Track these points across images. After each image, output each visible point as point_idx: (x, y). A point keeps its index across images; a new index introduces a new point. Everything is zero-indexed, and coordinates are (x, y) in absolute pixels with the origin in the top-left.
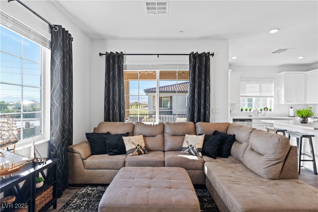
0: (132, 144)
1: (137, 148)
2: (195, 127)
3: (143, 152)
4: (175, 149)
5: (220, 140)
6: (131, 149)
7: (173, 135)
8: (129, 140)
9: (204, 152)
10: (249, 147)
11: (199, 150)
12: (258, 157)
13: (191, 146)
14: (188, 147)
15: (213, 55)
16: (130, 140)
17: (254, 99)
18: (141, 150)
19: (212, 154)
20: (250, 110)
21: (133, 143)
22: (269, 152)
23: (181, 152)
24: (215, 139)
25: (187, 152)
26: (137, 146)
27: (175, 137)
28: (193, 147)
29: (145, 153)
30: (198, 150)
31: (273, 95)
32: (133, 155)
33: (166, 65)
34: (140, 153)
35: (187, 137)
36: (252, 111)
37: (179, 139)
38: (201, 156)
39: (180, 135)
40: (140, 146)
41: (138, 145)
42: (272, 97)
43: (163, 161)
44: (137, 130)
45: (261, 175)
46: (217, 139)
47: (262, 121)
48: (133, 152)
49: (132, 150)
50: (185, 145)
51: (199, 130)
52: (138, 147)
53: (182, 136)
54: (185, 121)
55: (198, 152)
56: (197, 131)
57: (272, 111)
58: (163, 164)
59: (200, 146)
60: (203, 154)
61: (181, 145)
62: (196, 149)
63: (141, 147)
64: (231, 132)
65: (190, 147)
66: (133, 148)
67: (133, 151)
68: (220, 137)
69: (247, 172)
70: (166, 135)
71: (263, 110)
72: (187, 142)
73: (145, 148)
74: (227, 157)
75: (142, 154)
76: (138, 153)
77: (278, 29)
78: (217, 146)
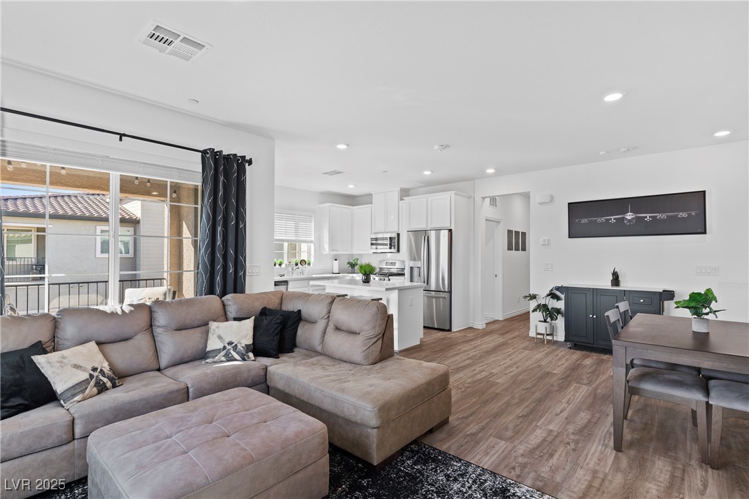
0: (74, 370)
1: (91, 376)
2: (224, 305)
3: (109, 384)
4: (188, 360)
5: (280, 323)
6: (77, 384)
7: (179, 329)
8: (61, 362)
9: (258, 349)
10: (331, 326)
11: (247, 347)
12: (351, 337)
13: (230, 343)
14: (224, 348)
15: (250, 162)
16: (64, 361)
17: (286, 245)
18: (105, 380)
19: (272, 351)
20: (280, 265)
21: (76, 366)
22: (367, 328)
23: (207, 361)
24: (273, 322)
25: (223, 359)
26: (92, 372)
27: (183, 332)
28: (236, 345)
29: (114, 386)
30: (247, 349)
31: (313, 239)
32: (84, 399)
33: (144, 163)
34: (102, 389)
35: (218, 327)
36: (283, 266)
37: (195, 335)
38: (253, 358)
39: (196, 325)
40: (99, 370)
41: (95, 369)
42: (311, 242)
43: (184, 388)
44: (69, 330)
45: (360, 363)
46: (276, 322)
47: (312, 283)
48: (83, 391)
49: (80, 387)
50: (213, 344)
51: (232, 310)
52: (95, 374)
53: (199, 328)
54: (193, 296)
55: (247, 352)
56: (228, 313)
57: (311, 265)
58: (184, 395)
59: (250, 341)
60: (255, 356)
61: (201, 346)
62: (242, 349)
63: (104, 372)
64: (290, 306)
65: (228, 347)
66: (81, 380)
67: (84, 388)
68: (281, 317)
69: (339, 364)
70: (158, 331)
71: (299, 264)
72: (220, 337)
73: (114, 373)
74: (291, 350)
75: (107, 389)
76: (98, 390)
77: (347, 145)
78: (277, 334)
